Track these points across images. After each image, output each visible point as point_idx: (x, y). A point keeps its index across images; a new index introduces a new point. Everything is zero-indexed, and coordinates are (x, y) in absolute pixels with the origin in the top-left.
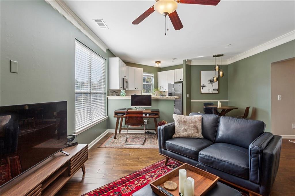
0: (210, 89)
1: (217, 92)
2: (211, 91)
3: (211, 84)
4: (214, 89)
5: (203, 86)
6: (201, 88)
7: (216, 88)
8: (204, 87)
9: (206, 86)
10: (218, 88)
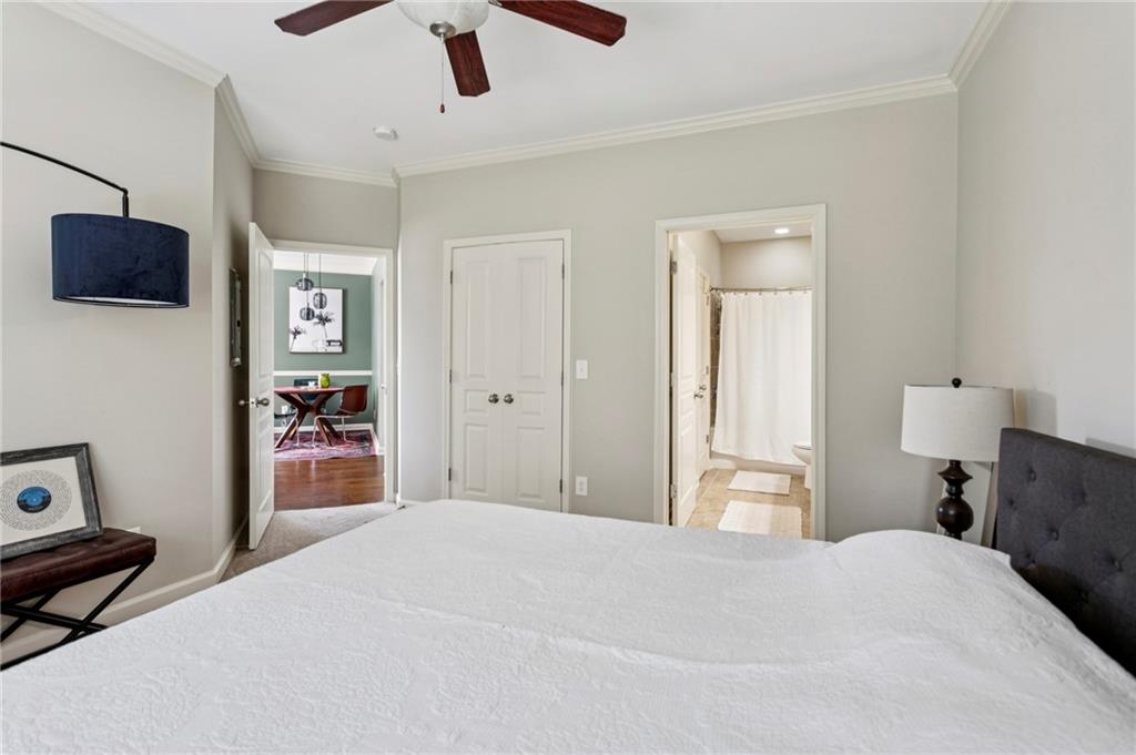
0: (317, 341)
1: (340, 350)
2: (321, 347)
3: (320, 326)
4: (329, 342)
5: (297, 333)
6: (291, 336)
7: (336, 339)
8: (299, 333)
9: (305, 332)
10: (340, 338)
